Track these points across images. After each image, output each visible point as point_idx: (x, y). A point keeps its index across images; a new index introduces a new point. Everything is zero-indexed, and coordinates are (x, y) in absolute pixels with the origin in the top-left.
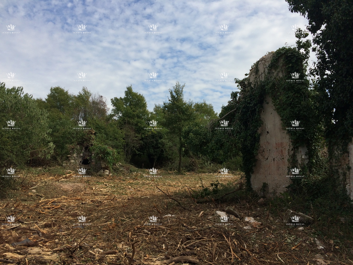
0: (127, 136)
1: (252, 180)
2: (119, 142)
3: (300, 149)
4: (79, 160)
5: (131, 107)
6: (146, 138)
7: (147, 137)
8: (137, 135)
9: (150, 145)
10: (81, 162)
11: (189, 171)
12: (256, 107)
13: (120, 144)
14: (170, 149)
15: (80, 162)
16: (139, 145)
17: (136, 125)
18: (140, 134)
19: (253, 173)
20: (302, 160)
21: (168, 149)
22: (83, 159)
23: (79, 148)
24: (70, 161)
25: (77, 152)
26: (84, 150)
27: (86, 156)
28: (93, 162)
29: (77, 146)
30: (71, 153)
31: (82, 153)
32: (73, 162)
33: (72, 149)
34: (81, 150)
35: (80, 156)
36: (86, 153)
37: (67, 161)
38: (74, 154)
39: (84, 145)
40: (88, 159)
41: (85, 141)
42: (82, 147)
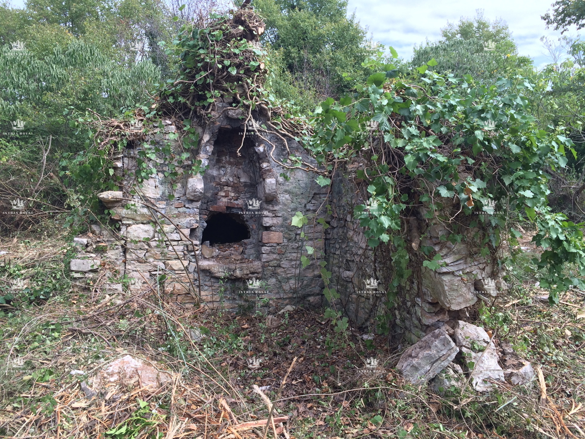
4: (184, 221)
10: (193, 231)
15: (187, 232)
22: (206, 215)
23: (172, 137)
24: (123, 229)
25: (164, 168)
26: (210, 154)
27: (221, 190)
28: (271, 227)
29: (161, 126)
30: (123, 171)
31: (201, 170)
32: (142, 239)
33: (125, 145)
34: (187, 150)
35: (187, 196)
36: (222, 172)
37: (97, 232)
38: (144, 180)
39: (210, 113)
40: (235, 211)
41: (209, 83)
42: (194, 133)
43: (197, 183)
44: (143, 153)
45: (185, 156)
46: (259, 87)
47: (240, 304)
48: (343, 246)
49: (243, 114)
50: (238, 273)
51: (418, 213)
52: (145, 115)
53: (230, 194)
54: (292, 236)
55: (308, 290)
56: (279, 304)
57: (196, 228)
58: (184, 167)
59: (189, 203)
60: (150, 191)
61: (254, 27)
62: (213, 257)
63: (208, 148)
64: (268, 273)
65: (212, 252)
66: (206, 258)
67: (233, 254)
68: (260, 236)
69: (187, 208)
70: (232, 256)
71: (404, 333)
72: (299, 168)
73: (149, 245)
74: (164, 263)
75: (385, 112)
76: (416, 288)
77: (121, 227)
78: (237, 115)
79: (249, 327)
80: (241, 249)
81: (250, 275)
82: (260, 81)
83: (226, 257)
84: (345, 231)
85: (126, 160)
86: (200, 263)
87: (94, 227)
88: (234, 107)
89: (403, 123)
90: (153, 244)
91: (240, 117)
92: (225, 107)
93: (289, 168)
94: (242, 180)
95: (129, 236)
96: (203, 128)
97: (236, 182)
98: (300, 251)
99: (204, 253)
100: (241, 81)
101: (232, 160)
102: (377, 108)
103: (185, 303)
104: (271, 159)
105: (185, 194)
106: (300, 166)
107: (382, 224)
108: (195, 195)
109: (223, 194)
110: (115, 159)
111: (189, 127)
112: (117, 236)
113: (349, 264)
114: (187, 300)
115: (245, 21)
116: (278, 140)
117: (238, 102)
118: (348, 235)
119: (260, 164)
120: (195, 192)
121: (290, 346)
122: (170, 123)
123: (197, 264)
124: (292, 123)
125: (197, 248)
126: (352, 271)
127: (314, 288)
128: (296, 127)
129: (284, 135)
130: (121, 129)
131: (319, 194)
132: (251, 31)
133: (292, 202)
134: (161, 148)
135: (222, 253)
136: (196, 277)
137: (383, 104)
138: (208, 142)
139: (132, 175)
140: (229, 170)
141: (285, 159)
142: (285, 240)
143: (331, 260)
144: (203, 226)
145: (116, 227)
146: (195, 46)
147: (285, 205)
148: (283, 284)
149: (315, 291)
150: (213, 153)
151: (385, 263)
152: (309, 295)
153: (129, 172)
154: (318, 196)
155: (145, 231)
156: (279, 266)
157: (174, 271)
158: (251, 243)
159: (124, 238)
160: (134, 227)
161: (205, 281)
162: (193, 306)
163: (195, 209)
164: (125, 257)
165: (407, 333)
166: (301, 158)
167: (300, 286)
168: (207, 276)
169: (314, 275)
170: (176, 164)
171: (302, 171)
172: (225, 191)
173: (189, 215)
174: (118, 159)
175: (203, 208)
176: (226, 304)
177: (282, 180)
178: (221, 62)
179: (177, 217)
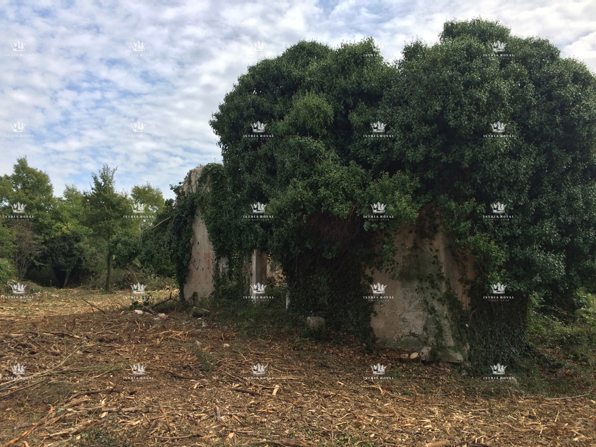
0: (20, 238)
1: (185, 290)
2: (6, 248)
3: (222, 259)
5: (26, 192)
6: (52, 241)
7: (53, 239)
8: (36, 236)
9: (58, 251)
11: (122, 289)
12: (187, 218)
13: (8, 251)
14: (92, 258)
16: (41, 252)
17: (36, 220)
18: (41, 235)
19: (186, 283)
20: (223, 269)
21: (90, 257)
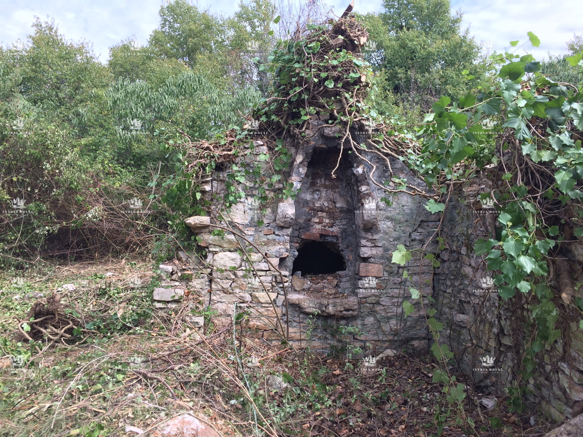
4: (273, 249)
10: (282, 260)
15: (275, 261)
22: (297, 243)
23: (262, 158)
24: (210, 256)
25: (254, 192)
26: (303, 176)
27: (315, 216)
28: (370, 258)
29: (252, 147)
30: (212, 195)
31: (292, 194)
32: (228, 268)
33: (214, 167)
34: (278, 172)
35: (277, 222)
36: (316, 196)
37: (184, 259)
38: (233, 205)
39: (304, 132)
40: (329, 239)
41: (304, 99)
42: (286, 154)
43: (288, 209)
44: (232, 176)
45: (276, 178)
46: (360, 102)
47: (332, 344)
48: (456, 284)
49: (340, 131)
50: (331, 309)
51: (570, 251)
52: (236, 136)
53: (324, 220)
54: (394, 269)
55: (412, 332)
56: (377, 347)
57: (286, 258)
58: (275, 191)
59: (279, 230)
60: (239, 216)
61: (355, 37)
62: (304, 290)
63: (301, 170)
64: (365, 311)
65: (304, 284)
66: (296, 290)
67: (326, 287)
68: (357, 268)
69: (277, 235)
70: (325, 290)
71: (540, 403)
72: (403, 192)
73: (235, 274)
74: (251, 295)
75: (523, 117)
76: (561, 349)
77: (208, 254)
78: (334, 133)
79: (341, 373)
80: (335, 282)
81: (344, 312)
82: (360, 96)
83: (318, 291)
84: (459, 266)
85: (215, 183)
86: (290, 296)
87: (181, 254)
88: (331, 124)
89: (548, 130)
90: (240, 273)
91: (337, 135)
92: (321, 125)
93: (391, 192)
94: (338, 205)
95: (215, 264)
96: (296, 148)
97: (331, 207)
98: (402, 287)
99: (294, 285)
100: (339, 95)
101: (327, 183)
102: (510, 112)
103: (272, 340)
104: (371, 182)
105: (275, 220)
106: (404, 189)
107: (521, 267)
108: (285, 221)
109: (317, 220)
110: (203, 182)
111: (280, 146)
112: (203, 265)
113: (463, 305)
114: (274, 336)
115: (346, 30)
116: (380, 160)
117: (335, 119)
118: (462, 271)
119: (358, 187)
120: (285, 217)
121: (389, 406)
122: (262, 143)
123: (286, 298)
124: (396, 141)
125: (286, 279)
126: (468, 314)
127: (418, 331)
128: (401, 145)
129: (387, 155)
130: (211, 150)
131: (426, 221)
132: (352, 41)
133: (395, 230)
134: (251, 171)
135: (314, 285)
136: (284, 312)
137: (519, 105)
138: (301, 163)
139: (220, 200)
140: (324, 194)
141: (387, 181)
142: (385, 273)
143: (441, 298)
144: (294, 255)
145: (202, 255)
146: (290, 61)
147: (386, 233)
148: (382, 324)
149: (421, 335)
150: (307, 175)
151: (514, 312)
152: (413, 339)
153: (218, 196)
154: (425, 224)
155: (232, 260)
156: (378, 303)
157: (260, 304)
158: (346, 276)
159: (210, 266)
160: (221, 254)
161: (295, 316)
162: (280, 343)
163: (286, 237)
164: (211, 287)
165: (544, 404)
166: (405, 180)
167: (403, 328)
168: (297, 311)
169: (420, 315)
170: (266, 187)
171: (407, 195)
172: (318, 217)
173: (279, 243)
174: (206, 182)
175: (295, 235)
176: (317, 344)
177: (383, 205)
178: (317, 76)
179: (265, 245)
